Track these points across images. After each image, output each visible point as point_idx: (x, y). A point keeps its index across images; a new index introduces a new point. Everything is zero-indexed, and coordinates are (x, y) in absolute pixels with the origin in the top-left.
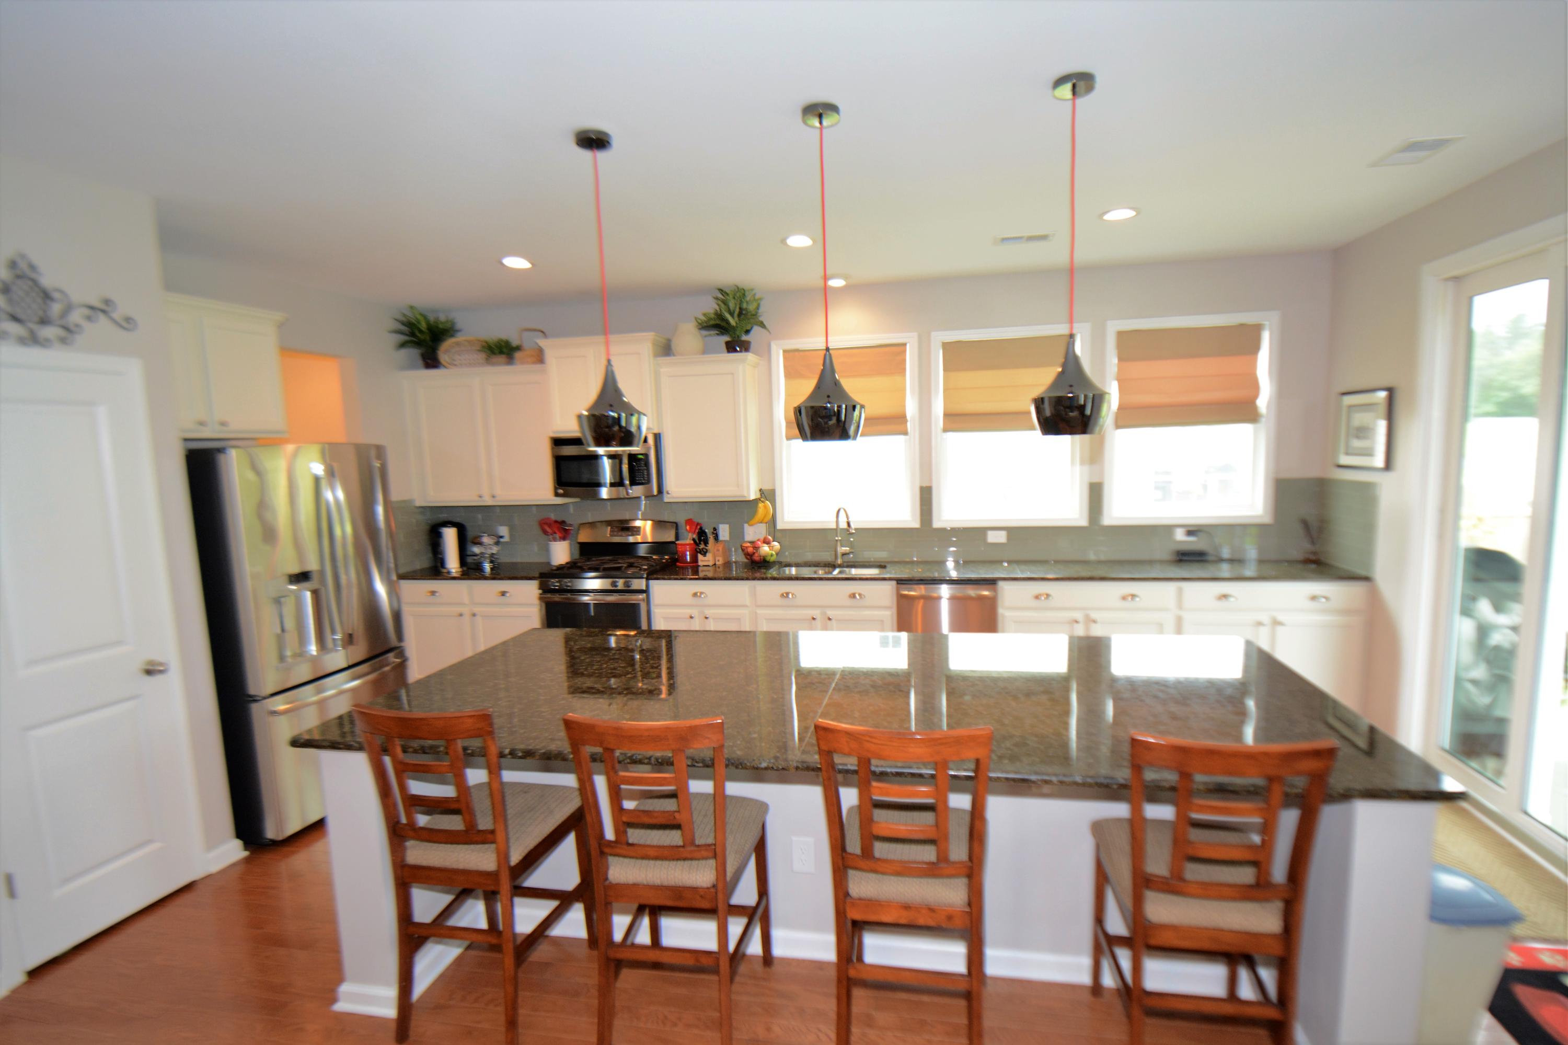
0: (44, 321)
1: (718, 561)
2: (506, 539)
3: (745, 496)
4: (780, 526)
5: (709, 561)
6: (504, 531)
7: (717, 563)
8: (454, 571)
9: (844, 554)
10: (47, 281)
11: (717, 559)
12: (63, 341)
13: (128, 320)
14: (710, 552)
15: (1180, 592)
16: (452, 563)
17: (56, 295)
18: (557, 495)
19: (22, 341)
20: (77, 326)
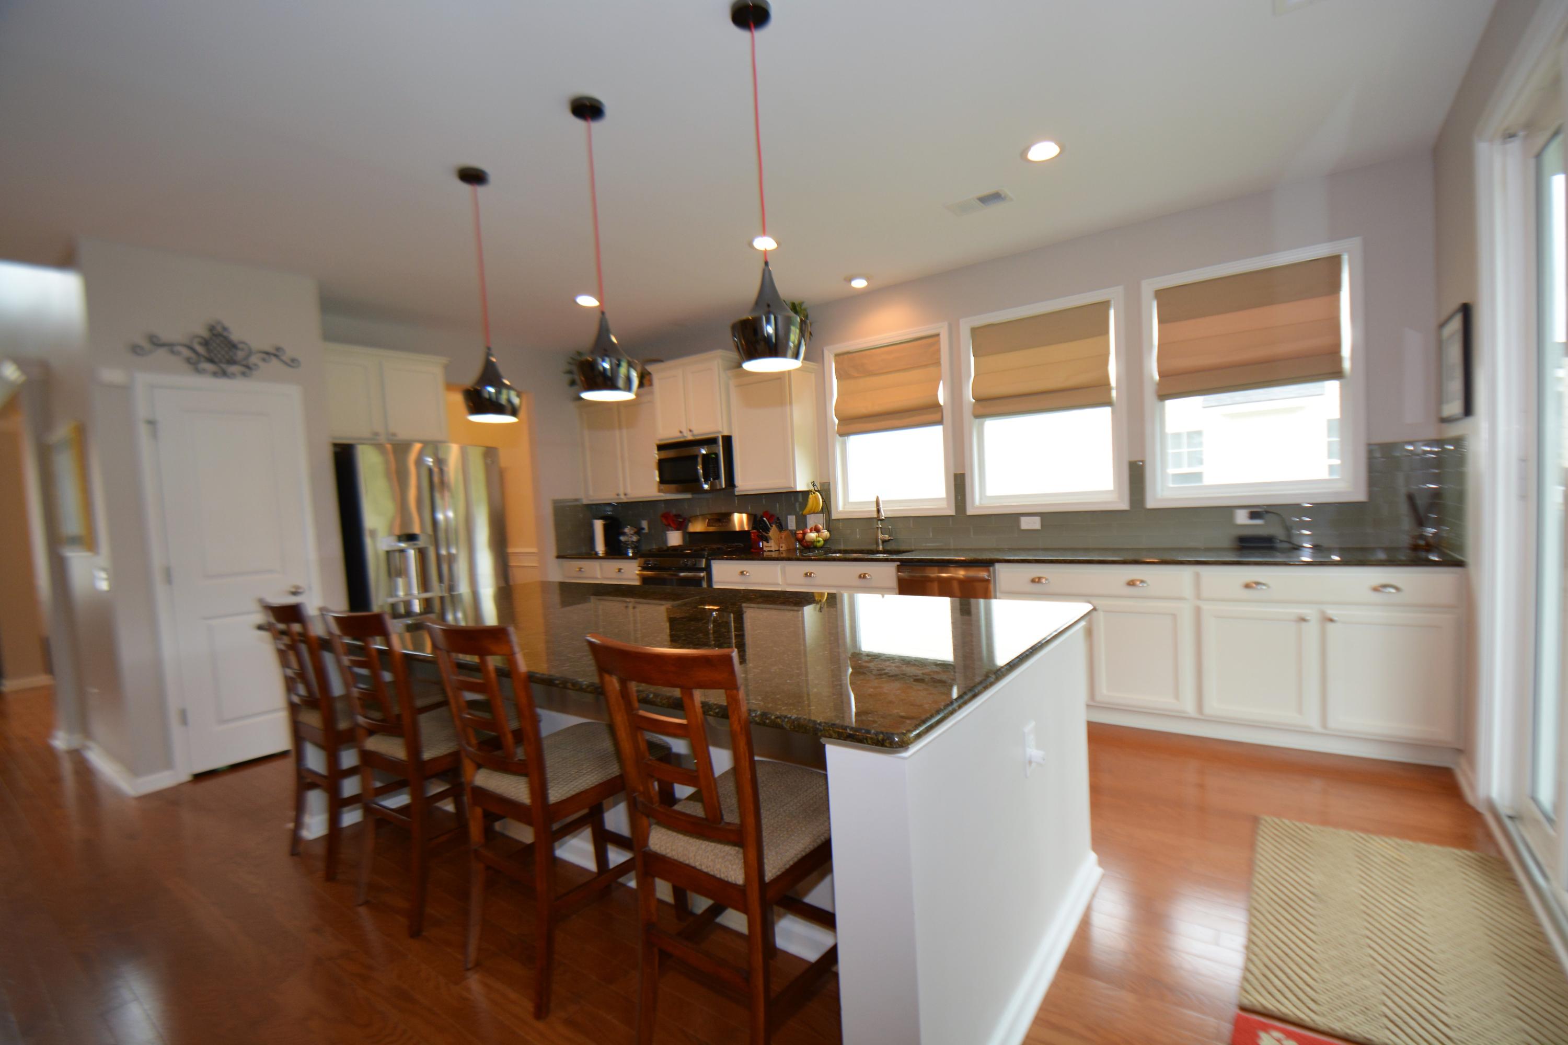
0: (232, 362)
1: (782, 547)
2: (646, 531)
3: (792, 487)
4: (834, 516)
5: (771, 547)
6: (645, 524)
7: (781, 549)
8: (601, 552)
9: (884, 542)
10: (235, 336)
11: (781, 545)
12: (244, 374)
13: (293, 360)
14: (771, 539)
15: (1198, 576)
16: (600, 548)
17: (240, 346)
18: (660, 491)
19: (215, 374)
20: (256, 365)
